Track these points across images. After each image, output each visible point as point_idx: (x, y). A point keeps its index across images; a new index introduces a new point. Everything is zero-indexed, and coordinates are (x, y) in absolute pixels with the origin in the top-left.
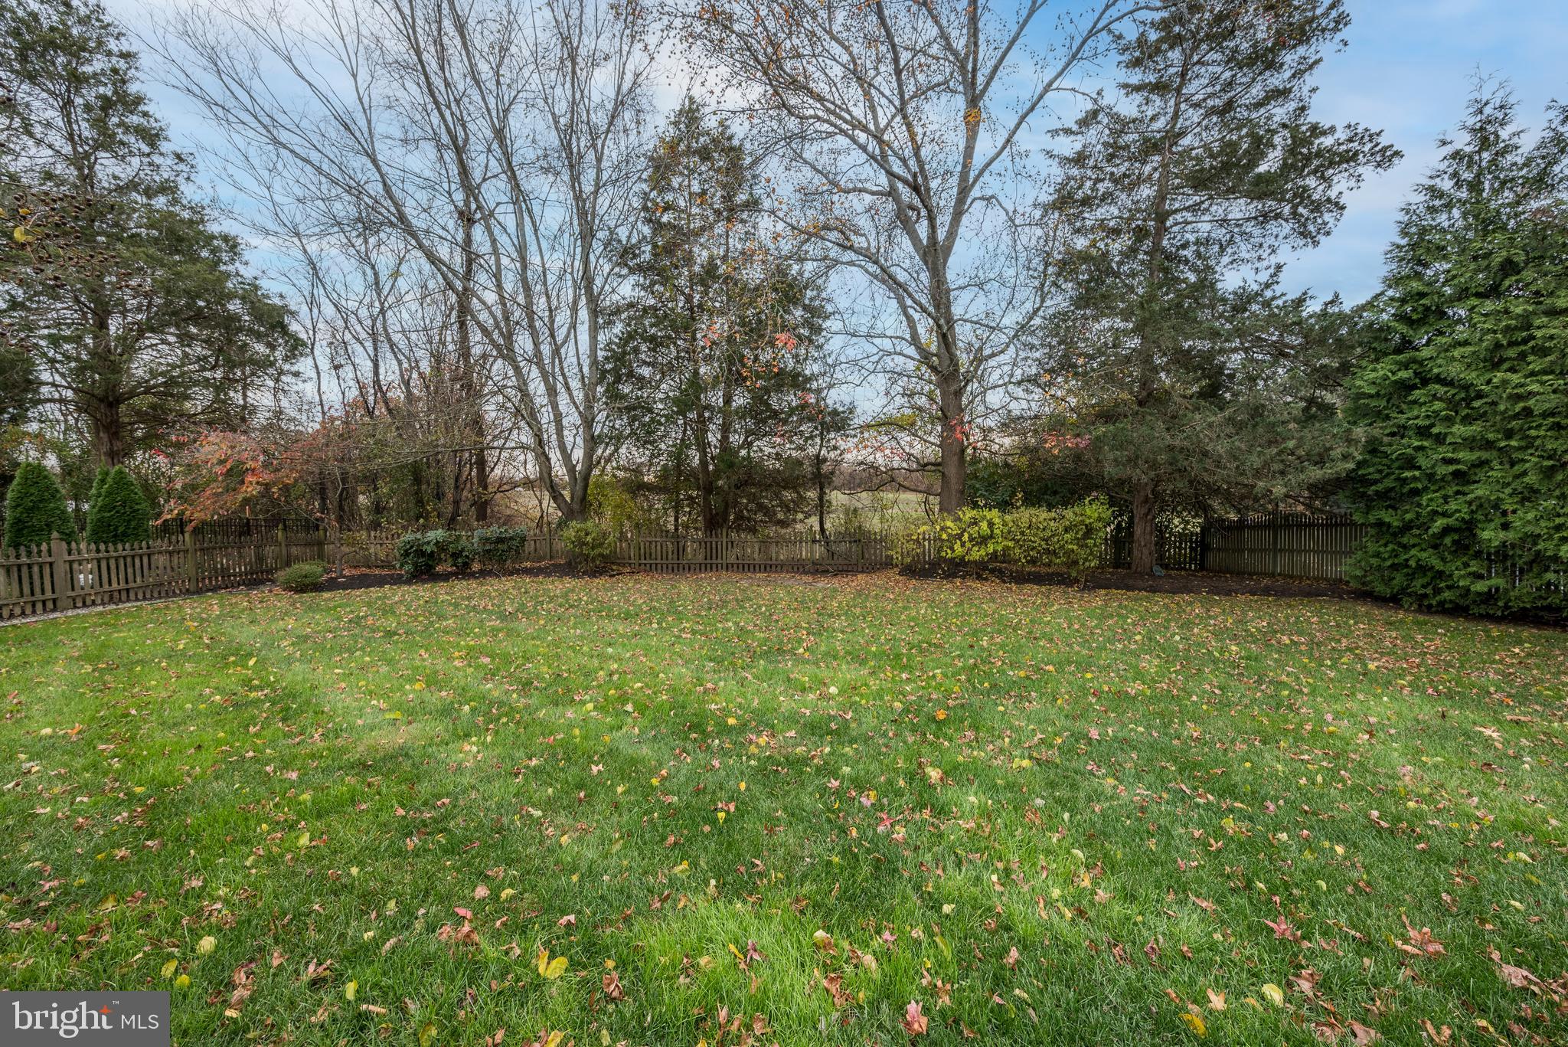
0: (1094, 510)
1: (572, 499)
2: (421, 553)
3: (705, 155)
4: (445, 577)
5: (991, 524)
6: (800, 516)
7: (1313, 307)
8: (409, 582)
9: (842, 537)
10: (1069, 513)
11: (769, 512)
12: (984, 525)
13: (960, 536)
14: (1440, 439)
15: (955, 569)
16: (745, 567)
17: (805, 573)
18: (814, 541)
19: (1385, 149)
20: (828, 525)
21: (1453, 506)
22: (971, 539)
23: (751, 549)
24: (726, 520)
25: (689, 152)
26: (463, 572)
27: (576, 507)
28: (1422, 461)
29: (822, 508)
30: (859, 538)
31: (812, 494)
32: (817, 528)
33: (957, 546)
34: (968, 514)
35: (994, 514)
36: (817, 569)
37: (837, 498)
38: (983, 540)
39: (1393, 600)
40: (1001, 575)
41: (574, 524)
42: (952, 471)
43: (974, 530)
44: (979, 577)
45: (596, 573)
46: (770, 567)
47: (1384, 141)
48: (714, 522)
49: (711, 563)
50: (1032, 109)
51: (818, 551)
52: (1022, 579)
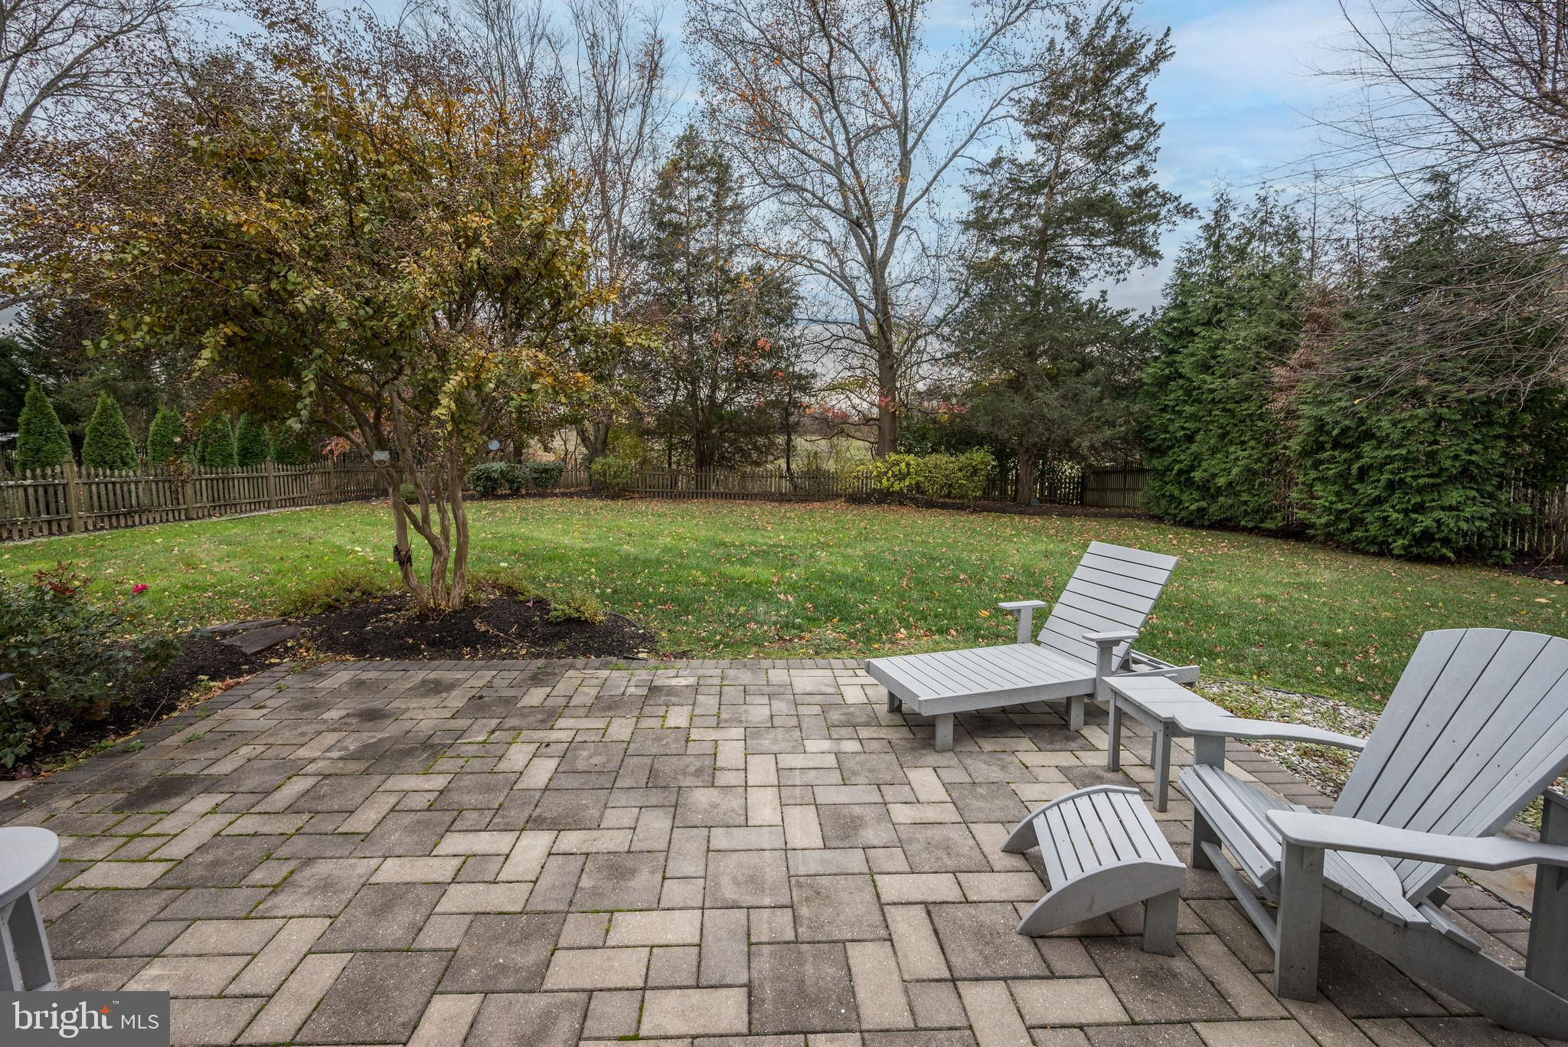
0: (980, 457)
1: (596, 438)
2: (489, 478)
3: (700, 169)
4: (505, 497)
5: (908, 465)
6: (771, 458)
7: (1134, 317)
8: (480, 499)
9: (805, 475)
10: (962, 458)
11: (746, 455)
12: (903, 465)
13: (886, 473)
14: (1180, 413)
15: (884, 498)
16: (728, 496)
17: (773, 500)
18: (781, 477)
19: (1186, 206)
20: (793, 466)
21: (1182, 457)
22: (894, 476)
23: (733, 481)
24: (712, 459)
25: (689, 167)
26: (515, 494)
27: (599, 447)
28: (1171, 428)
29: (789, 451)
30: (816, 475)
31: (781, 440)
32: (784, 466)
33: (884, 481)
34: (894, 457)
35: (911, 458)
36: (782, 498)
37: (800, 443)
38: (901, 477)
39: (1159, 519)
40: (916, 502)
41: (600, 460)
42: (886, 425)
43: (896, 469)
44: (901, 504)
45: (615, 497)
46: (747, 496)
47: (1184, 201)
48: (704, 461)
49: (700, 492)
50: (945, 166)
51: (785, 485)
52: (930, 505)
